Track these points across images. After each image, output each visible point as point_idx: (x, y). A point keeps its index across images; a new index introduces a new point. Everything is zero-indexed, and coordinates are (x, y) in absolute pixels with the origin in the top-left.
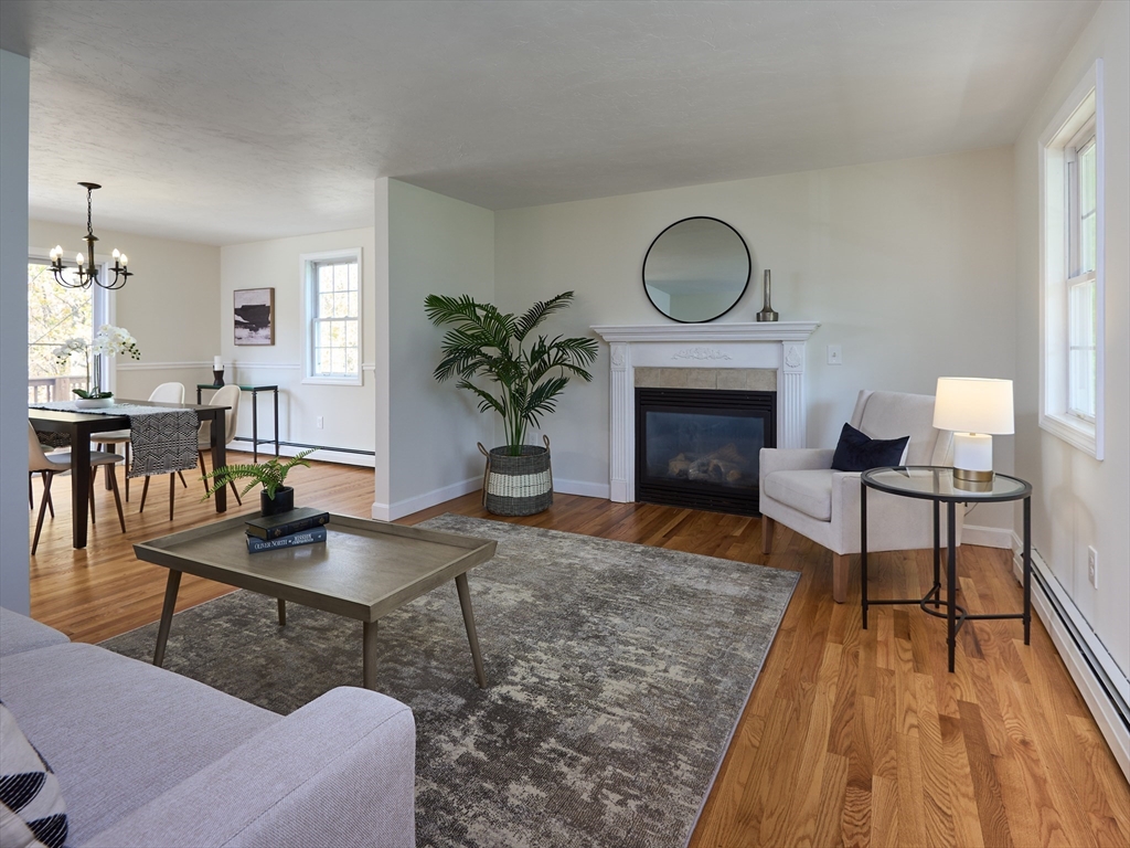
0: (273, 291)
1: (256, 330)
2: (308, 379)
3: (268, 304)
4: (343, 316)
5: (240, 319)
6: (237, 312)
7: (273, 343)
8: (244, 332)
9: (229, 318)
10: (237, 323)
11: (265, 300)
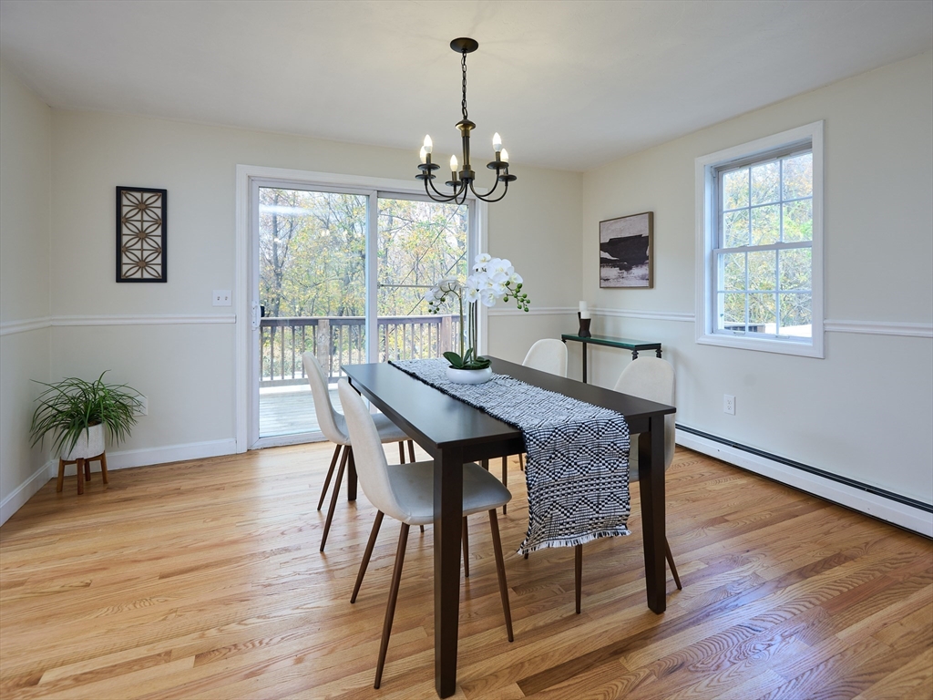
0: (651, 215)
1: (628, 269)
2: (707, 337)
3: (645, 233)
4: (772, 242)
5: (607, 255)
6: (603, 247)
7: (652, 286)
8: (613, 272)
9: (594, 254)
10: (604, 262)
11: (640, 228)
